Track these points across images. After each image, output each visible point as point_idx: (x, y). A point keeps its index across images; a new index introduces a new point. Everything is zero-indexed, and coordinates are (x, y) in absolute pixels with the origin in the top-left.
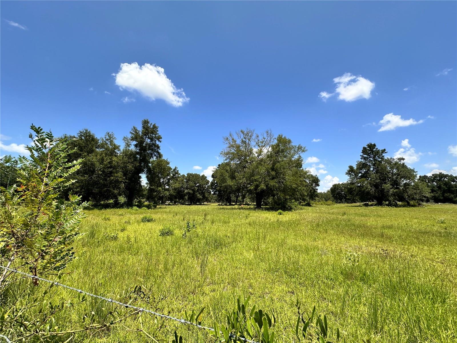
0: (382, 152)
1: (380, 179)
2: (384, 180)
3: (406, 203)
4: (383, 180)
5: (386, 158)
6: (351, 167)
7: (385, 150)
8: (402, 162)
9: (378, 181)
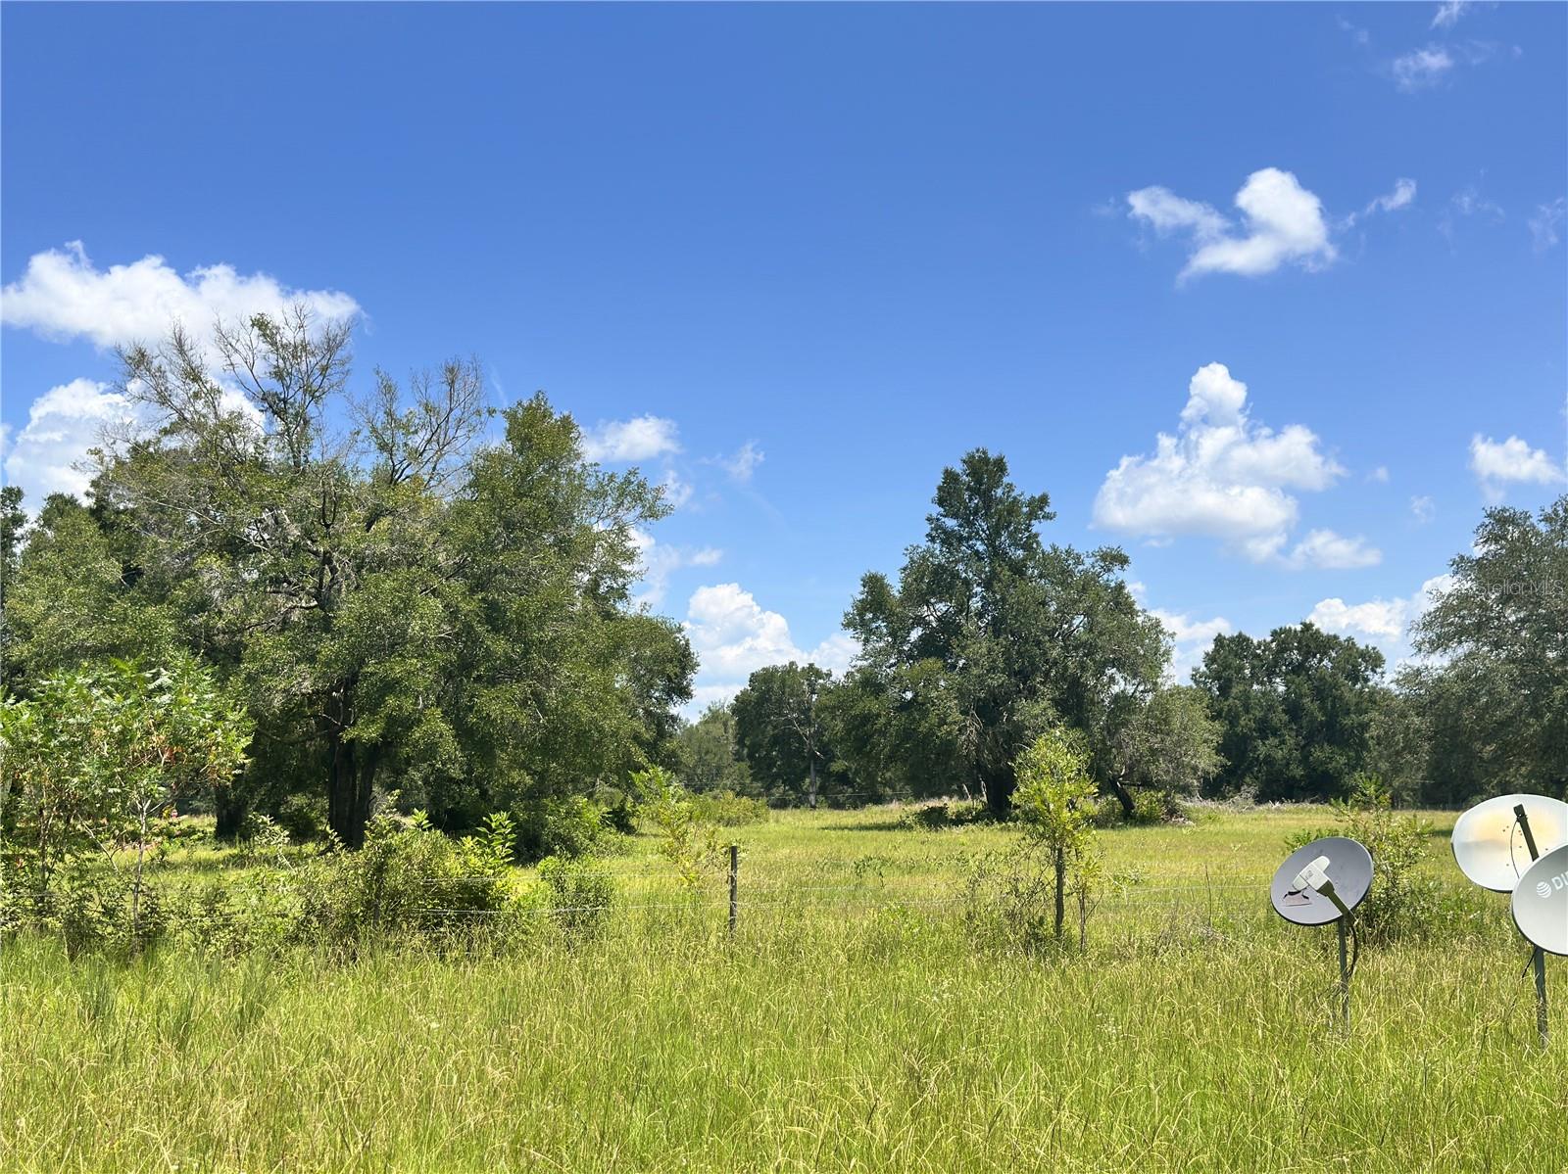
0: (1032, 515)
1: (1008, 669)
2: (1023, 677)
3: (1119, 806)
4: (1023, 675)
5: (1048, 550)
6: (874, 585)
7: (1043, 500)
8: (1116, 575)
9: (997, 680)
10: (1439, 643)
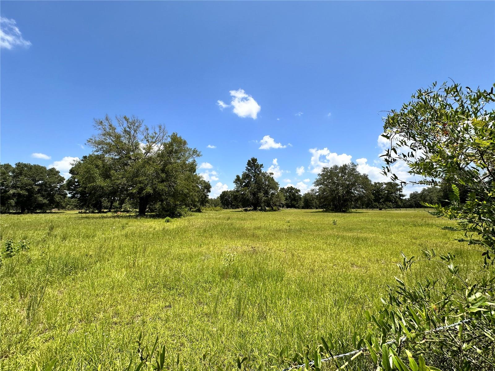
0: (261, 167)
1: (257, 189)
2: (259, 189)
3: (271, 209)
4: (259, 190)
5: (263, 172)
6: (238, 176)
7: (262, 165)
8: (272, 176)
9: (256, 190)
10: (317, 185)
